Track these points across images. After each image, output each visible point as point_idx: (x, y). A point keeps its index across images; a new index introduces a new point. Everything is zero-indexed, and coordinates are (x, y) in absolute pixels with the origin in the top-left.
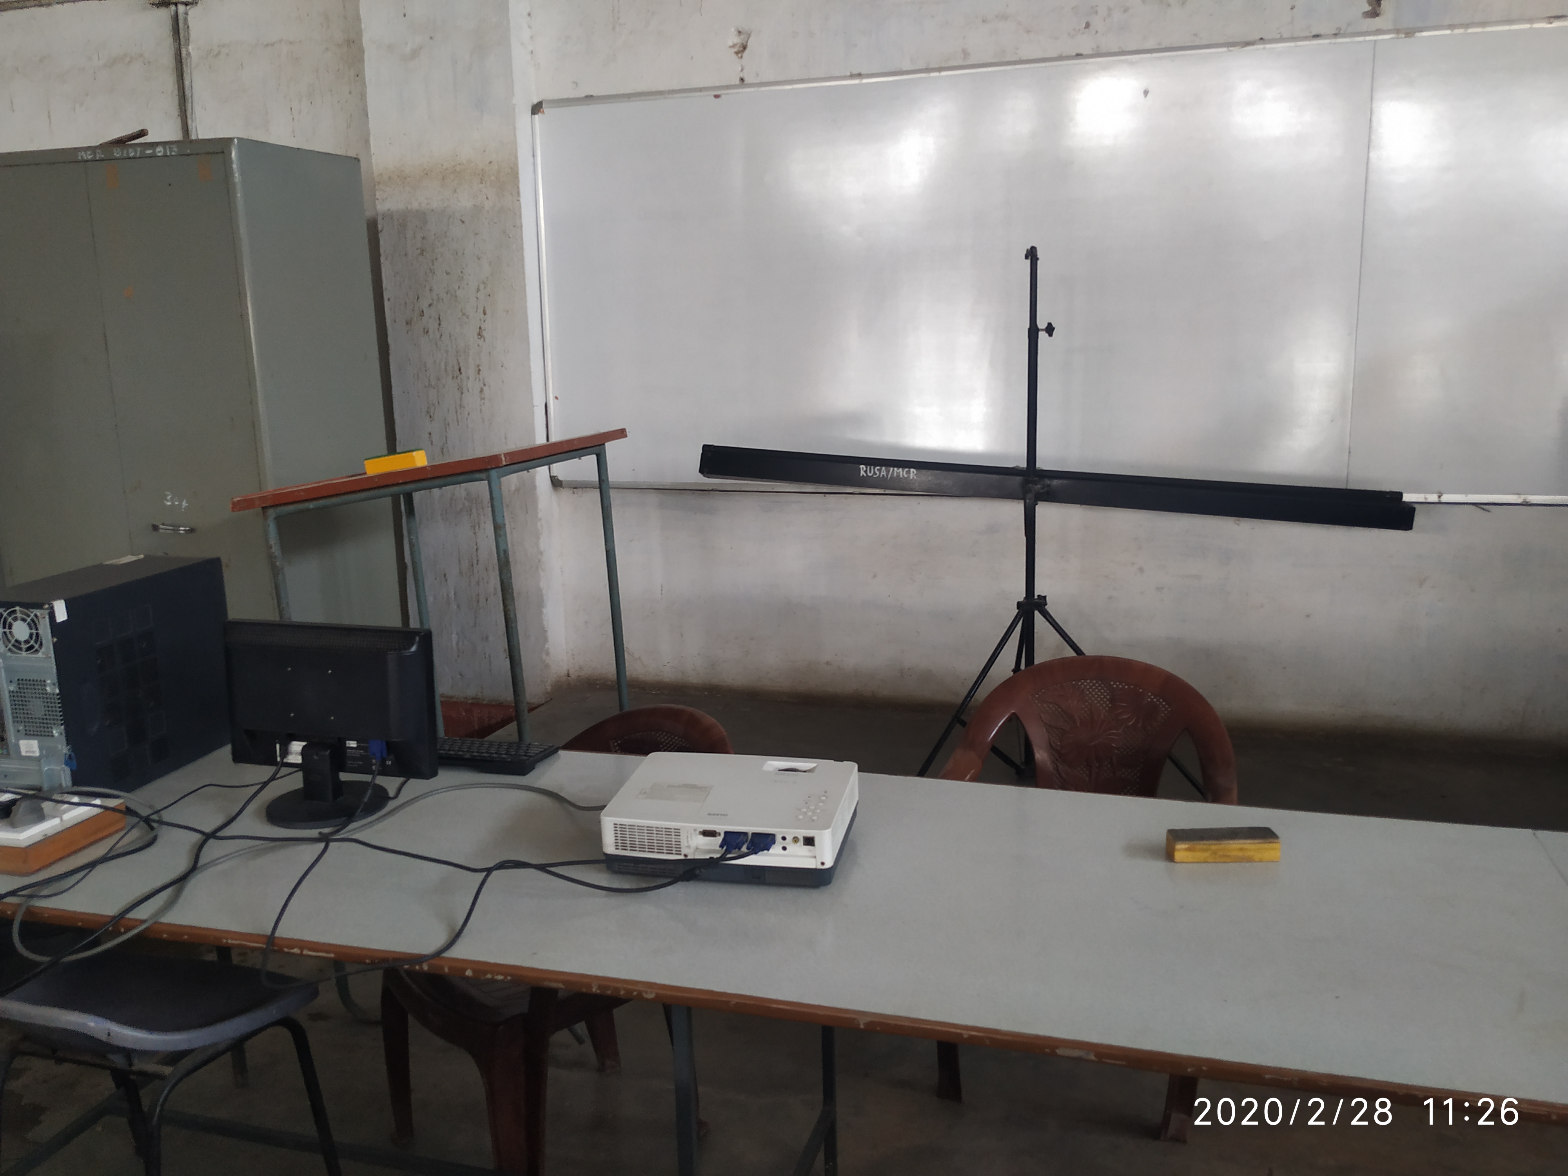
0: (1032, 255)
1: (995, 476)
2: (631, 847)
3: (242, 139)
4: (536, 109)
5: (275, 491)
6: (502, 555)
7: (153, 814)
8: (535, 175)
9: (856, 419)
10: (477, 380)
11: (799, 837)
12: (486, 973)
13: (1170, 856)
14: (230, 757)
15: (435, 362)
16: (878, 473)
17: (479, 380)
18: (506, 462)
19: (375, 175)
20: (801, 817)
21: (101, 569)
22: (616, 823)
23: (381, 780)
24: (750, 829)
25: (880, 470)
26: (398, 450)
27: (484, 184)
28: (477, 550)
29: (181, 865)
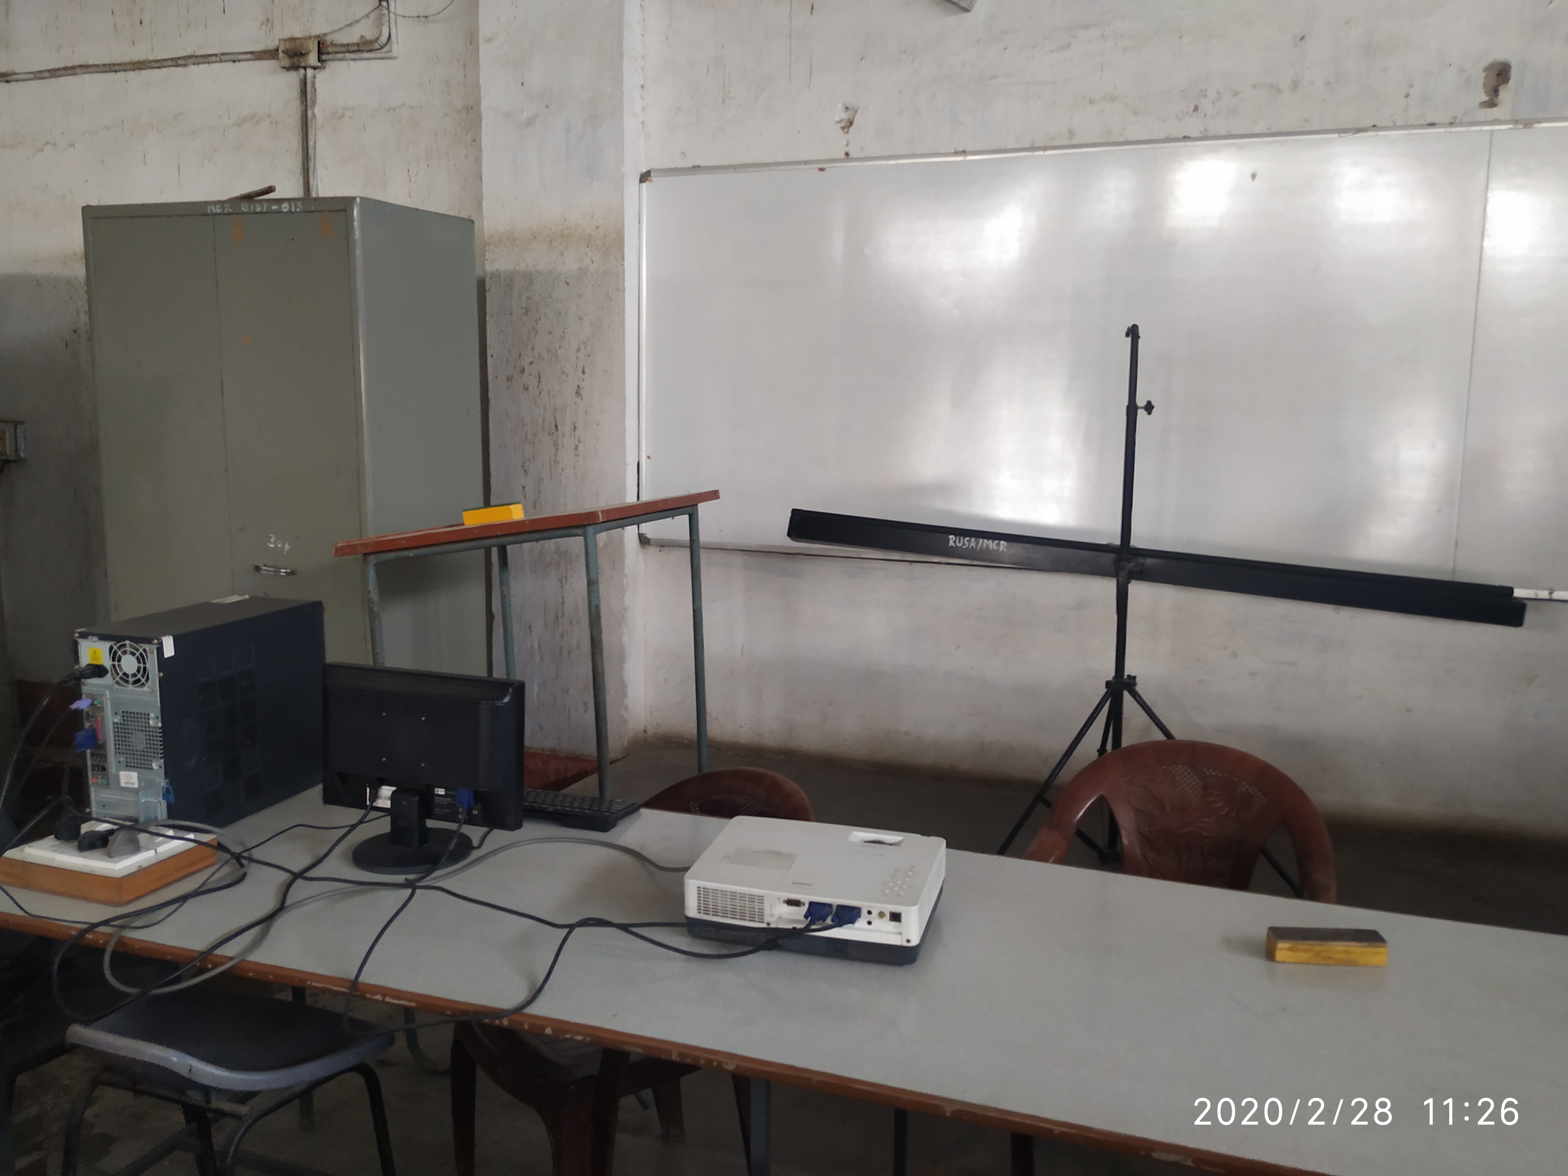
0: (1133, 332)
1: (1087, 552)
2: (713, 912)
3: (363, 198)
4: (645, 177)
5: (376, 538)
6: (594, 610)
7: (244, 851)
8: (639, 241)
9: (944, 488)
10: (573, 437)
11: (886, 912)
12: (567, 1032)
13: (1270, 955)
14: (319, 799)
15: (532, 418)
16: (967, 543)
17: (575, 437)
18: (603, 519)
19: (486, 237)
20: (887, 891)
21: (206, 608)
22: (699, 886)
23: (467, 830)
24: (835, 901)
25: (969, 541)
26: (492, 503)
27: (590, 247)
28: (563, 603)
29: (269, 904)
